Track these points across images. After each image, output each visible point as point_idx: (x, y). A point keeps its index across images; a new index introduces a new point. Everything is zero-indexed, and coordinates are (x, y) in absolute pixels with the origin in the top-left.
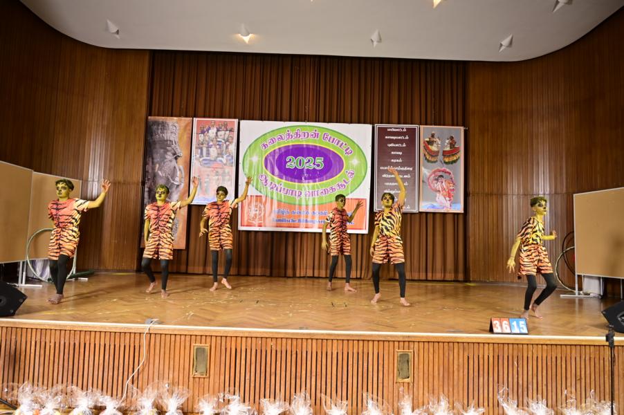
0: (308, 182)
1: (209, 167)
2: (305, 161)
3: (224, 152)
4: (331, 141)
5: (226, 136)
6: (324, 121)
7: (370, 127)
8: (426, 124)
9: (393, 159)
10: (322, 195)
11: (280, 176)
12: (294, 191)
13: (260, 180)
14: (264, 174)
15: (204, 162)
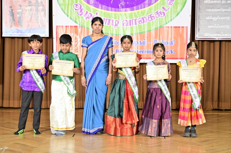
10: (140, 24)
11: (96, 4)
12: (111, 21)
13: (74, 10)
14: (78, 3)
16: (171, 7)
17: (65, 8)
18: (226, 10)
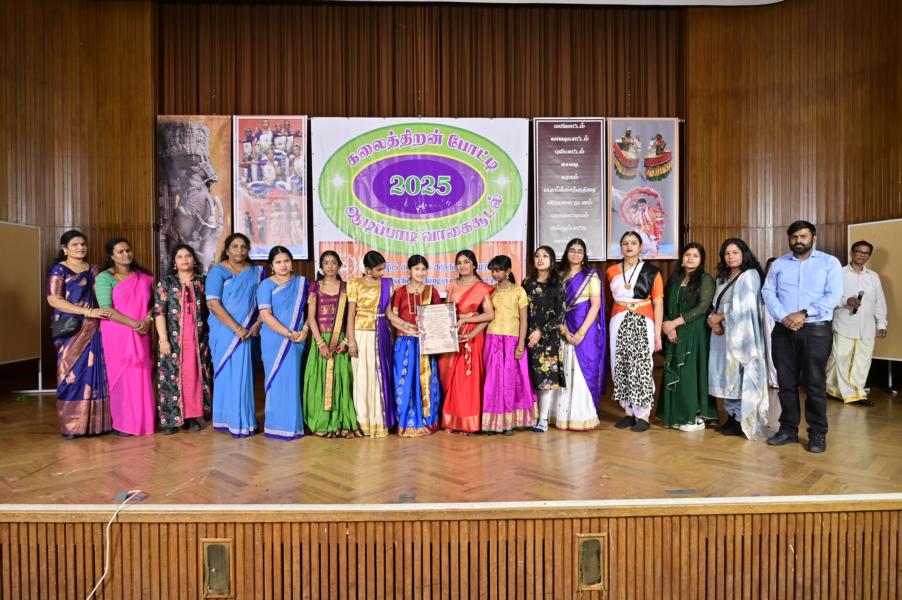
0: (428, 218)
1: (263, 197)
2: (421, 183)
4: (462, 147)
5: (289, 145)
6: (450, 116)
7: (525, 122)
8: (617, 116)
9: (563, 175)
10: (450, 238)
11: (381, 208)
13: (348, 216)
14: (354, 206)
15: (254, 189)
17: (333, 214)
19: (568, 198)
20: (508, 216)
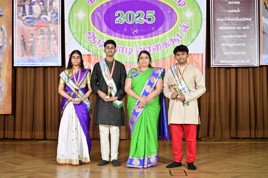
0: (140, 38)
1: (32, 26)
2: (136, 16)
3: (48, 9)
9: (230, 9)
10: (154, 51)
11: (109, 32)
12: (124, 48)
13: (87, 38)
14: (91, 31)
15: (27, 20)
16: (185, 34)
17: (78, 36)
18: (241, 36)
19: (233, 24)
20: (193, 37)
